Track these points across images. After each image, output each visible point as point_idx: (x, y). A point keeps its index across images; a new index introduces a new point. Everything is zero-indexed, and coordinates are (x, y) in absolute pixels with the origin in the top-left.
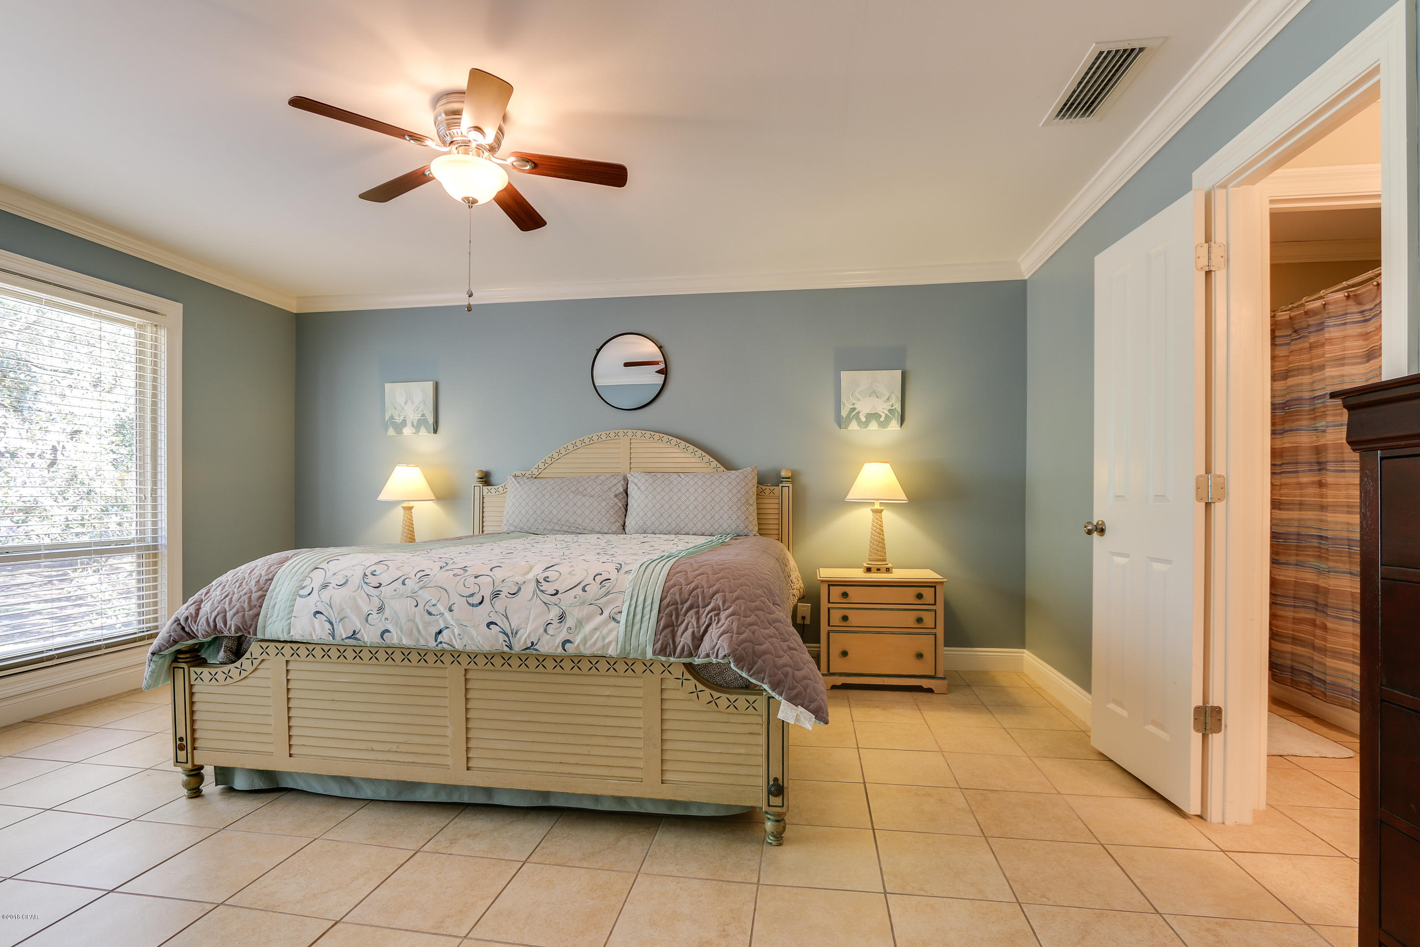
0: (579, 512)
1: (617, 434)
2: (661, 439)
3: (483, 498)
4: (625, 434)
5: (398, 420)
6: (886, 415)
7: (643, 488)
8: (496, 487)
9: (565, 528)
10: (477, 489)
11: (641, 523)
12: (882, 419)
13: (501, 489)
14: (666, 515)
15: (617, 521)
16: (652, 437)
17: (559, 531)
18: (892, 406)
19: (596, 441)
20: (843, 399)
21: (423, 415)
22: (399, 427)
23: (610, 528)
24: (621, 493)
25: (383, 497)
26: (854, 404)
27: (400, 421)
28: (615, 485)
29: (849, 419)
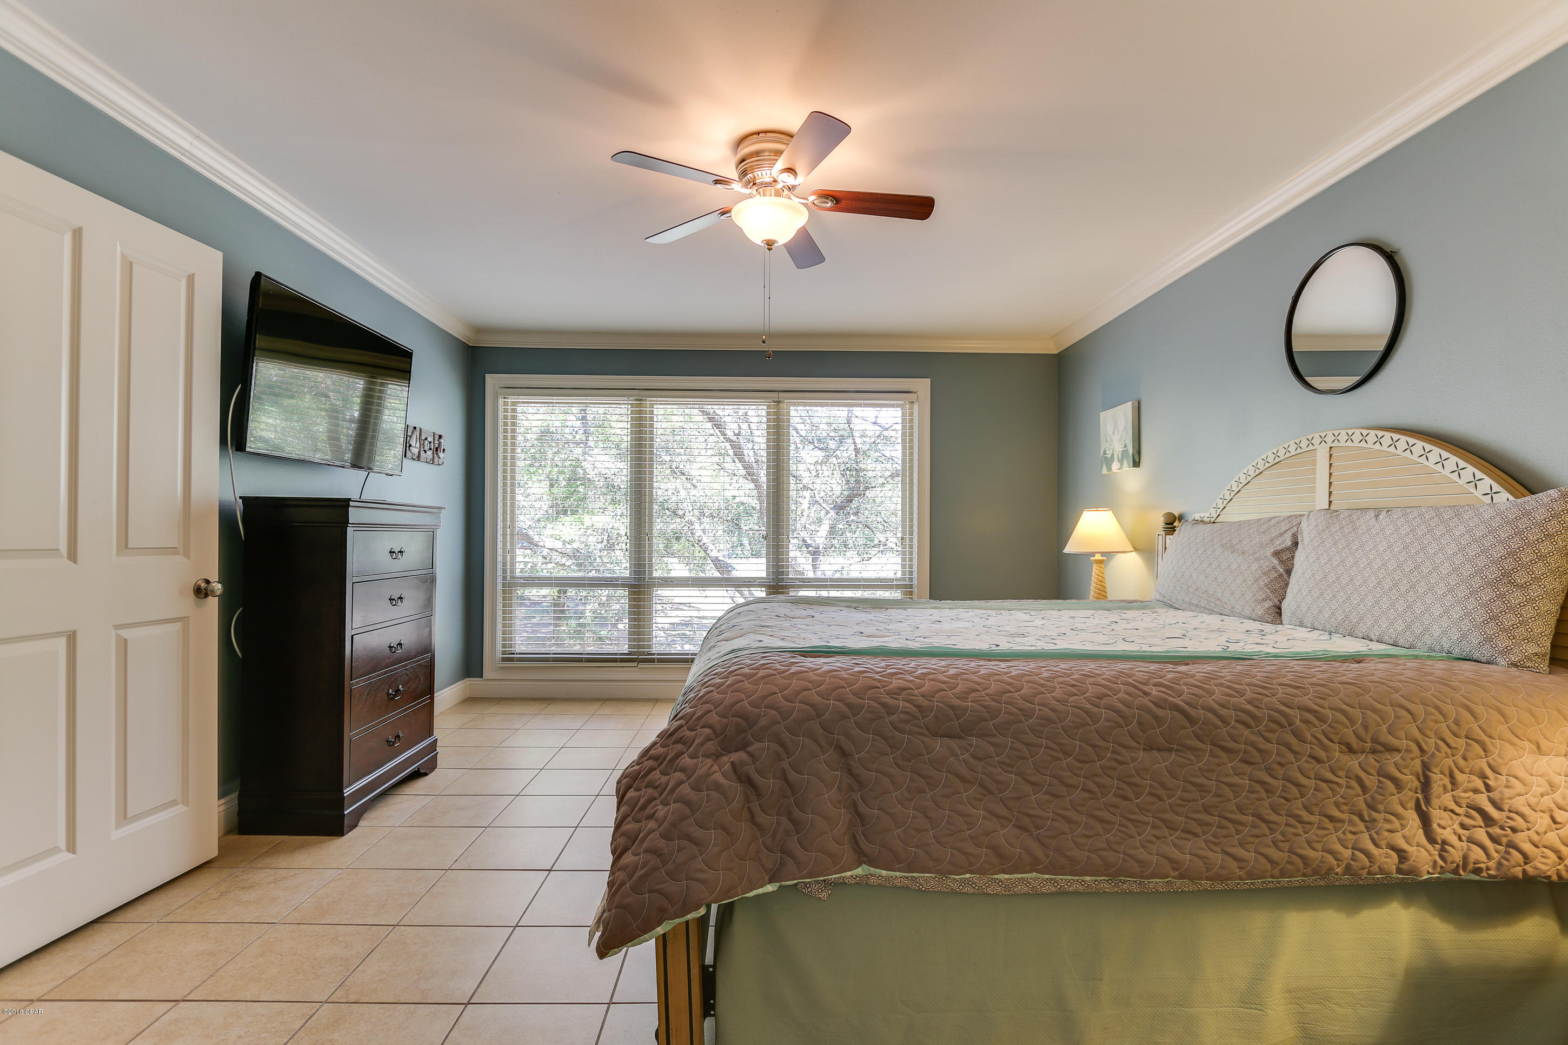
1: (1311, 442)
2: (1379, 441)
3: (1165, 546)
4: (1323, 440)
5: (1109, 454)
8: (1180, 536)
10: (1162, 539)
15: (1269, 598)
16: (1364, 439)
21: (1125, 446)
22: (1108, 462)
23: (1253, 610)
25: (1069, 549)
28: (1281, 534)
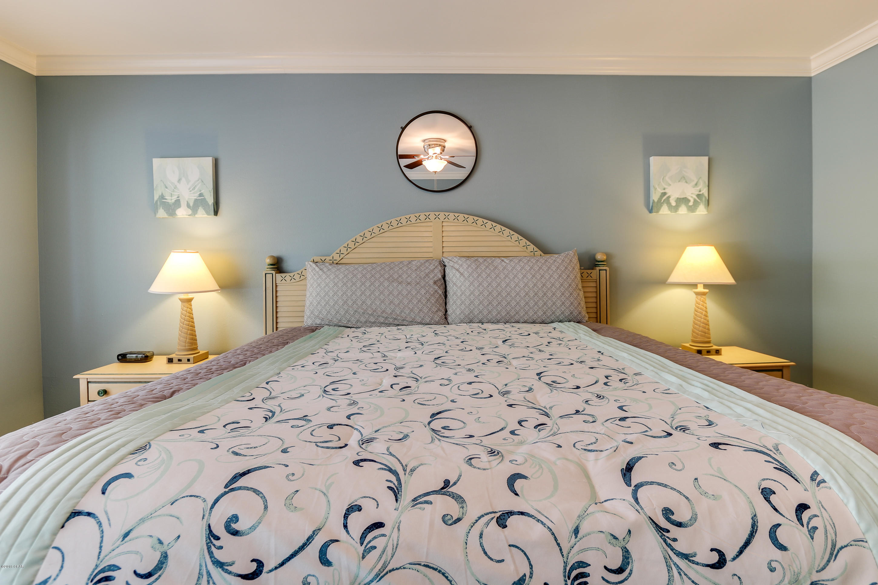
0: (396, 302)
1: (427, 217)
2: (475, 222)
3: (276, 286)
4: (437, 217)
5: (170, 200)
6: (695, 200)
7: (466, 274)
8: (292, 275)
9: (382, 320)
10: (269, 277)
11: (467, 312)
12: (691, 204)
13: (297, 277)
14: (495, 303)
15: (439, 310)
16: (466, 220)
17: (374, 323)
18: (700, 191)
19: (404, 223)
20: (653, 182)
21: (201, 195)
23: (432, 319)
24: (440, 279)
25: (156, 288)
26: (664, 189)
27: (173, 201)
28: (432, 271)
29: (659, 203)
